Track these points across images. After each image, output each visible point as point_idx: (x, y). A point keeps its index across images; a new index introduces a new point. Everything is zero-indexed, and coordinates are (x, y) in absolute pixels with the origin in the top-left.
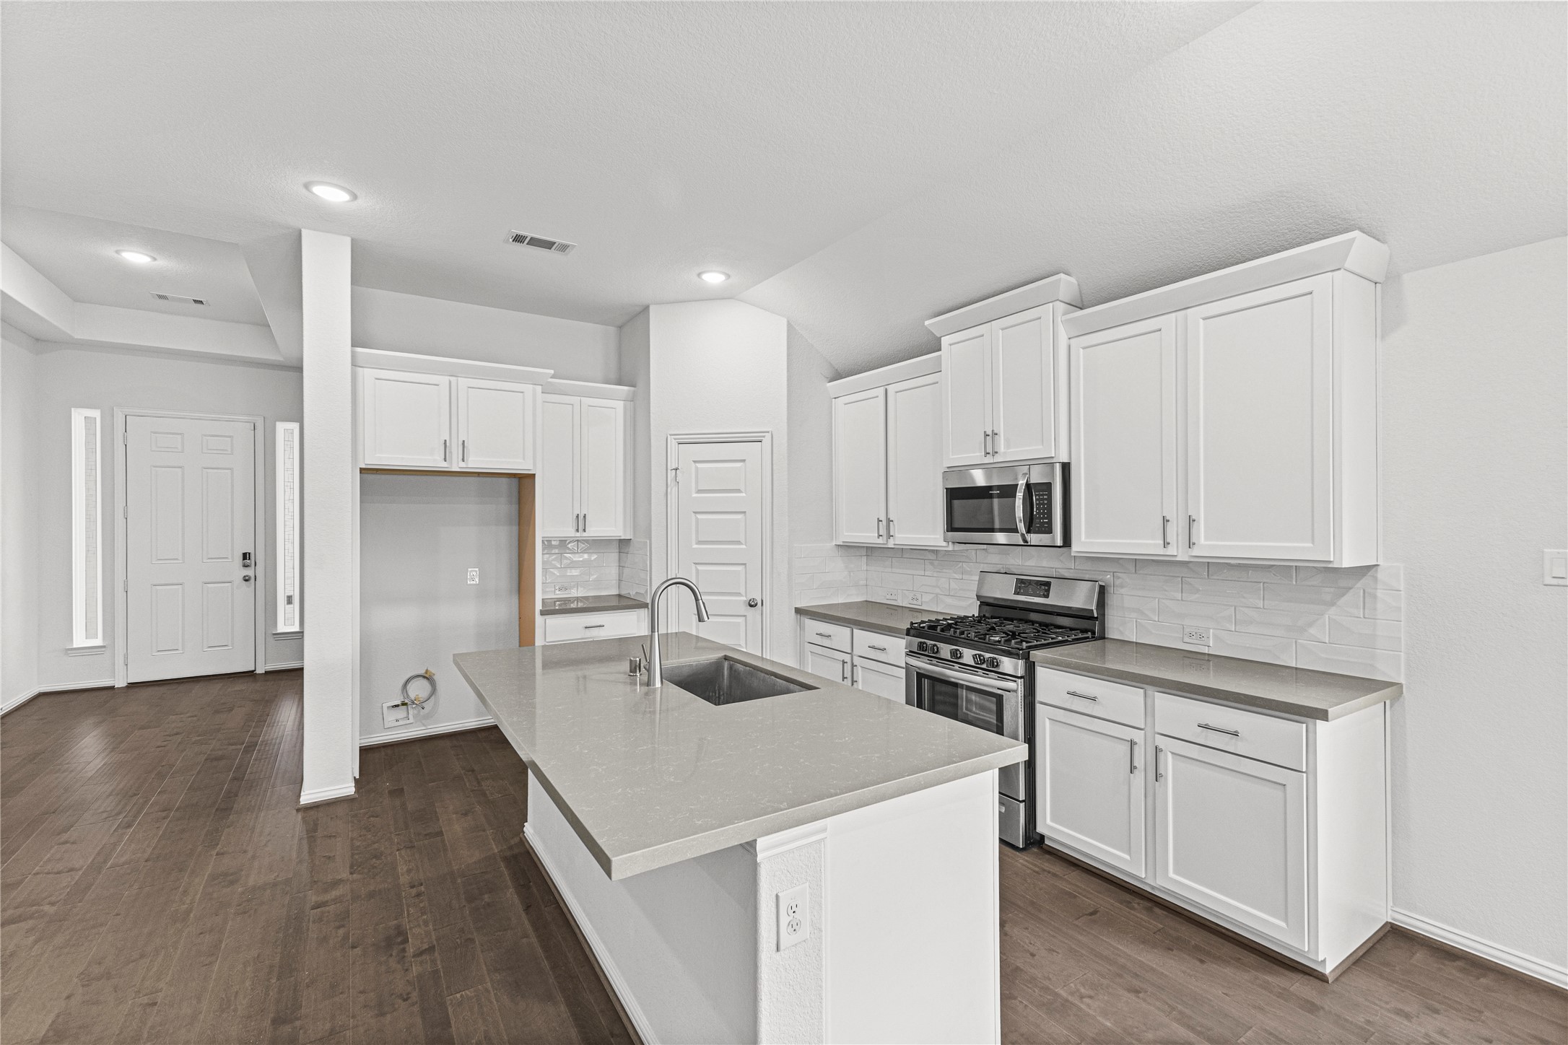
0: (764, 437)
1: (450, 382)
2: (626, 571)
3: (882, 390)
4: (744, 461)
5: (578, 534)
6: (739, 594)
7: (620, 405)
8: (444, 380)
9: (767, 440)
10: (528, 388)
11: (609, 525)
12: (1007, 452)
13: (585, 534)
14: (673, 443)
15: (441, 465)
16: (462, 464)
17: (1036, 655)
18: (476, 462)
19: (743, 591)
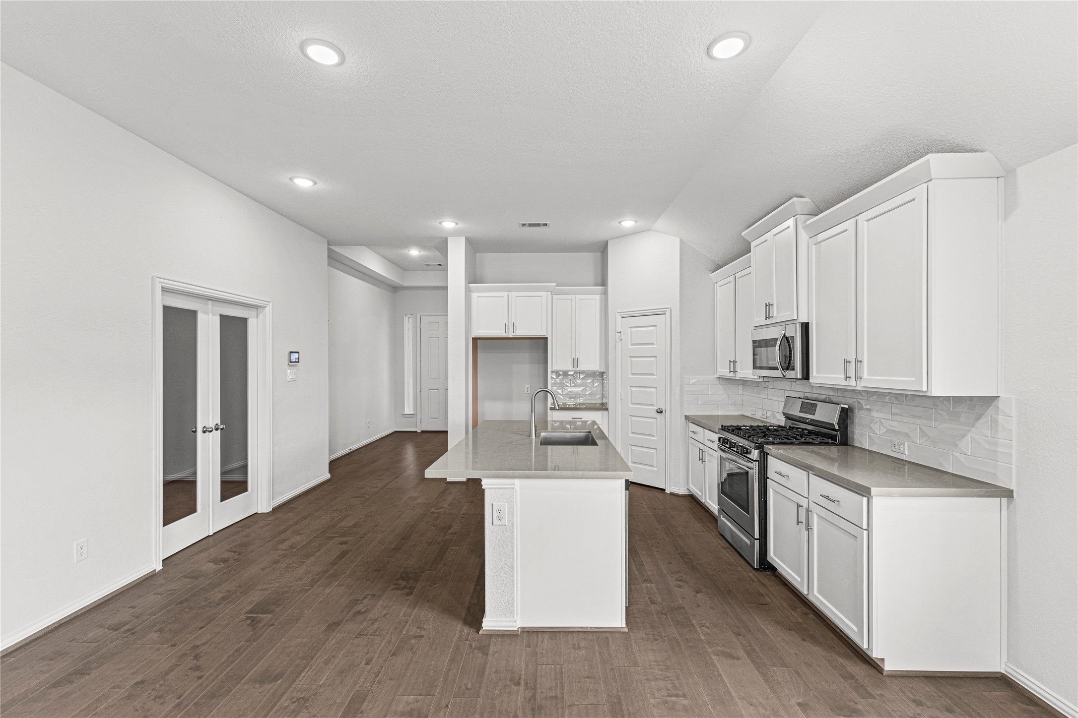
0: (666, 311)
1: (508, 295)
2: (604, 390)
3: (732, 278)
4: (656, 326)
5: (574, 369)
6: (653, 405)
7: (598, 297)
8: (505, 294)
9: (668, 313)
10: (544, 294)
11: (590, 363)
12: (779, 315)
13: (578, 369)
14: (619, 317)
15: (504, 335)
16: (514, 334)
17: (769, 448)
18: (520, 332)
19: (654, 403)
